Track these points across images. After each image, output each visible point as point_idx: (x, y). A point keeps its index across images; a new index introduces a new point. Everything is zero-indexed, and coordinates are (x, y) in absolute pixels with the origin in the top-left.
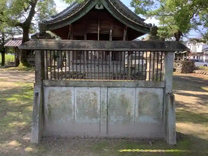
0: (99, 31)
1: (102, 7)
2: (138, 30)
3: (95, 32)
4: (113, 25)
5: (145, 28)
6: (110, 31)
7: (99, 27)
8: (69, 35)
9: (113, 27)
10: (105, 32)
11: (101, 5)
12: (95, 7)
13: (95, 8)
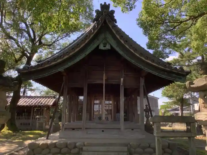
0: (105, 80)
1: (108, 47)
2: (164, 76)
3: (98, 82)
4: (124, 72)
5: (174, 73)
6: (120, 79)
7: (104, 75)
8: (62, 86)
9: (124, 74)
10: (114, 82)
11: (108, 44)
12: (98, 46)
13: (99, 48)
